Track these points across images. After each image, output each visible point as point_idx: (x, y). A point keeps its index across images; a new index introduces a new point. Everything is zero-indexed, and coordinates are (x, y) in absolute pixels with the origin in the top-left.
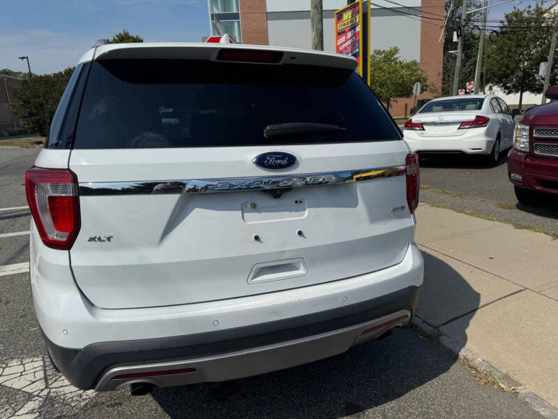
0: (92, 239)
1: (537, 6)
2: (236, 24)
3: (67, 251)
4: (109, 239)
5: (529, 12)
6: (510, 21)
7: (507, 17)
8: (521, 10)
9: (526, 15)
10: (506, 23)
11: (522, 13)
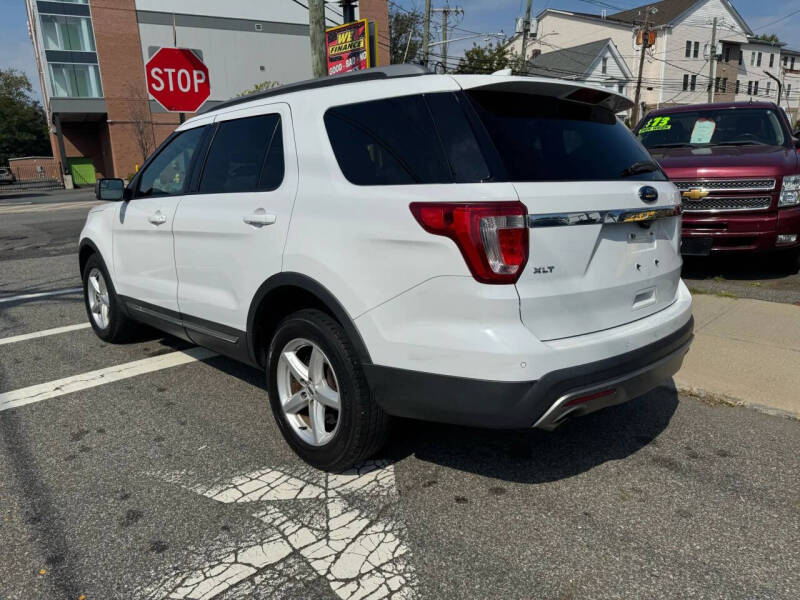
0: (537, 271)
1: (499, 45)
2: (84, 24)
3: (513, 285)
4: (551, 268)
5: (490, 51)
6: (471, 59)
7: (467, 54)
8: (483, 47)
9: (487, 53)
10: (467, 62)
11: (483, 52)
